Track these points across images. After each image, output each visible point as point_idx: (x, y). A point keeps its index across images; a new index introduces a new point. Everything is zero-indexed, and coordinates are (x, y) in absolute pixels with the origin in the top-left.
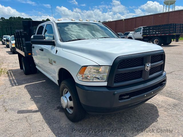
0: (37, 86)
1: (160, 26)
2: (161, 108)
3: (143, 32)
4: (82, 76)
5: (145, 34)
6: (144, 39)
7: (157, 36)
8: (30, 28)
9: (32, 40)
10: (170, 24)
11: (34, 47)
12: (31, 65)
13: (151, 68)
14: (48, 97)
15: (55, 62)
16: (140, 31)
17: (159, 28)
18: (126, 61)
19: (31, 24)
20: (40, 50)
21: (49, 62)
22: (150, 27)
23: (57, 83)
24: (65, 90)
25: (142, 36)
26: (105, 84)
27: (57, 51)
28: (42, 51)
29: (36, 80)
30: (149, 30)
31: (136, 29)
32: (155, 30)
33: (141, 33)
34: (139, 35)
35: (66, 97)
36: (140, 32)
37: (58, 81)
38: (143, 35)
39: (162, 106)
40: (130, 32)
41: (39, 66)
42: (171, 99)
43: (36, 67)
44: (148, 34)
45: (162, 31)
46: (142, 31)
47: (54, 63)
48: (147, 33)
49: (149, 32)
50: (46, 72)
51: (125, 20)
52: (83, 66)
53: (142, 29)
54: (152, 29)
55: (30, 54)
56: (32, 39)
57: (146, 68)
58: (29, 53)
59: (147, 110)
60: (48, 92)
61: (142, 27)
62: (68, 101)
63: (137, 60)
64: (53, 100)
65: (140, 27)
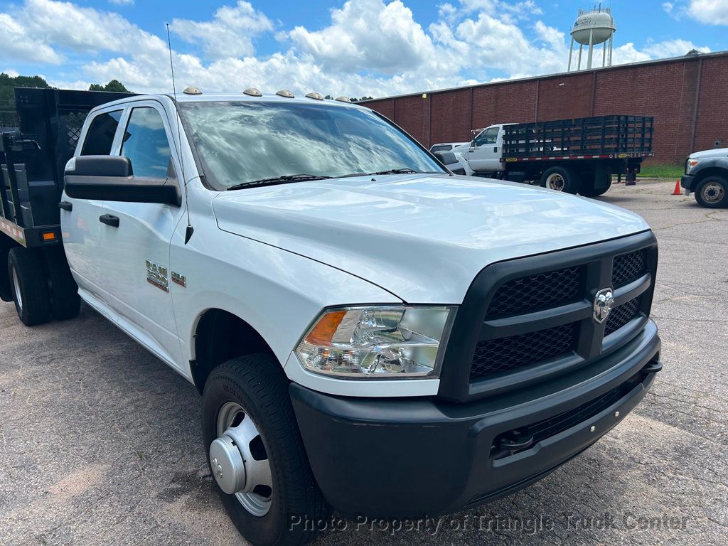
0: (85, 378)
1: (566, 123)
2: (629, 466)
3: (505, 146)
4: (321, 351)
5: (511, 155)
6: (510, 173)
7: (559, 163)
8: (53, 120)
9: (72, 180)
10: (606, 118)
11: (69, 208)
12: (50, 283)
13: (613, 310)
14: (140, 430)
15: (179, 280)
16: (493, 142)
17: (564, 132)
18: (518, 283)
19: (57, 103)
20: (102, 219)
21: (149, 280)
22: (532, 125)
23: (187, 372)
24: (232, 407)
25: (503, 160)
26: (431, 387)
27: (190, 232)
28: (112, 228)
29: (76, 348)
30: (528, 136)
31: (477, 133)
32: (549, 138)
33: (496, 150)
34: (491, 155)
35: (234, 443)
36: (492, 146)
37: (192, 363)
38: (505, 156)
39: (633, 459)
40: (454, 144)
41: (93, 293)
42: (660, 426)
43: (81, 292)
44: (523, 155)
45: (576, 142)
46: (499, 143)
47: (172, 286)
48: (521, 150)
49: (528, 146)
50: (133, 321)
51: (431, 95)
52: (326, 308)
53: (502, 133)
54: (538, 136)
55: (49, 236)
56: (70, 173)
57: (597, 308)
58: (48, 231)
59: (576, 481)
60: (137, 407)
61: (501, 126)
62: (244, 461)
63: (561, 279)
64: (165, 443)
65: (493, 126)
